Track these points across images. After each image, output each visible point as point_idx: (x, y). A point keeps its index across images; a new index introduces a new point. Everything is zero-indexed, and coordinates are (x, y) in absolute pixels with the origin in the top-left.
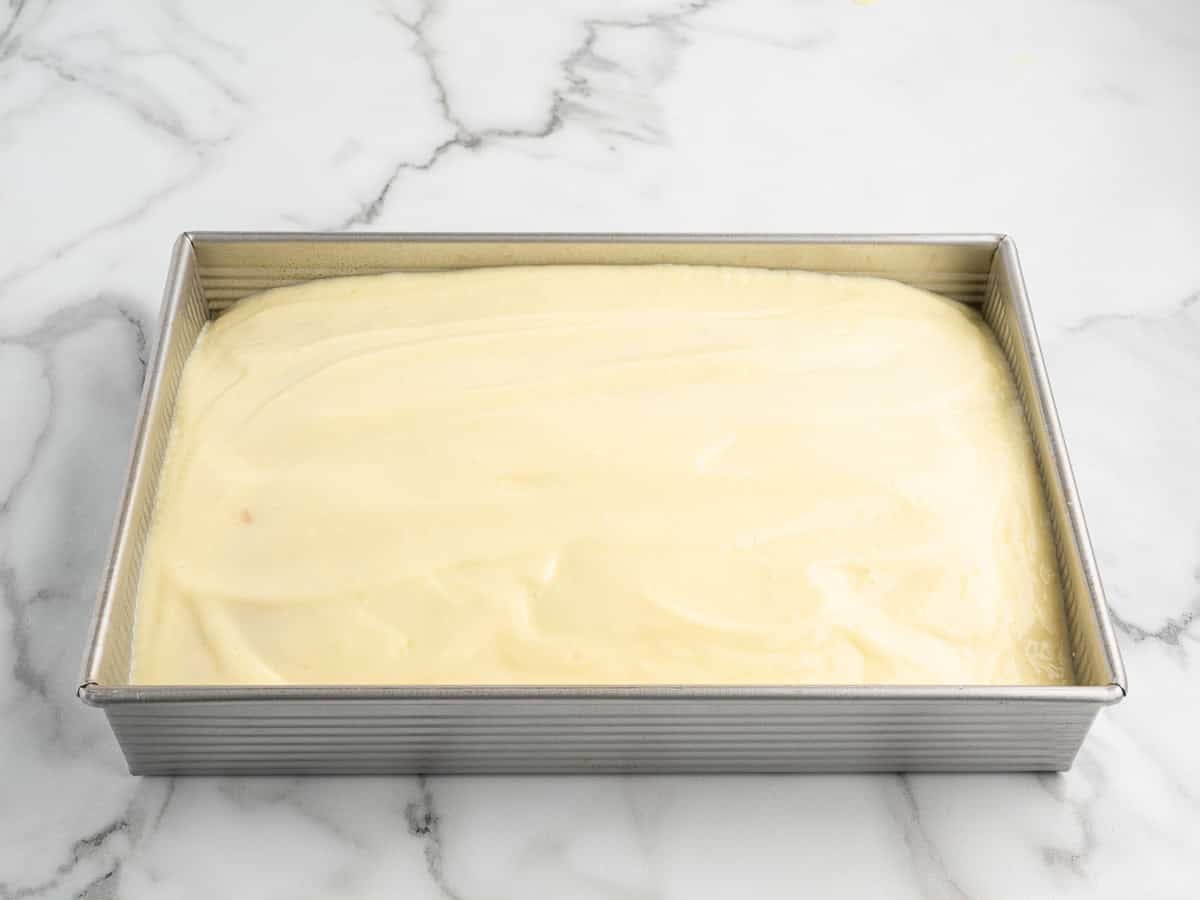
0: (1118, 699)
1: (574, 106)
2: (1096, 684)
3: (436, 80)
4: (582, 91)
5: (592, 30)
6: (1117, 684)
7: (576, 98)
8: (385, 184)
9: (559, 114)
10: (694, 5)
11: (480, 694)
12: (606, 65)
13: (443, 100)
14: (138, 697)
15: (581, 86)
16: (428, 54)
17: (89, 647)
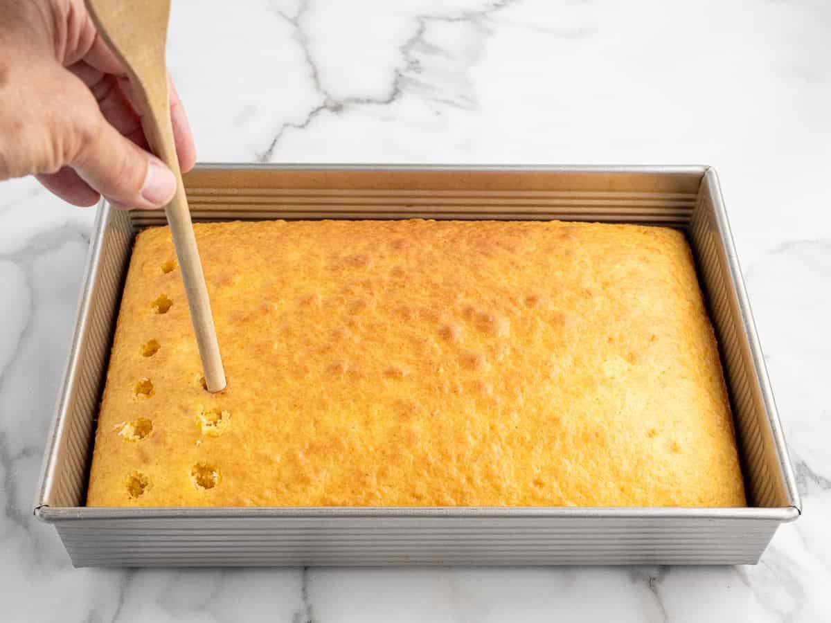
0: (796, 518)
1: (410, 80)
2: (778, 506)
3: (309, 60)
4: (415, 69)
5: (422, 23)
6: (795, 507)
7: (411, 74)
8: (273, 139)
9: (398, 86)
10: (496, 5)
11: (330, 514)
12: (432, 49)
13: (315, 76)
14: (78, 516)
15: (414, 65)
16: (304, 41)
17: (43, 477)
